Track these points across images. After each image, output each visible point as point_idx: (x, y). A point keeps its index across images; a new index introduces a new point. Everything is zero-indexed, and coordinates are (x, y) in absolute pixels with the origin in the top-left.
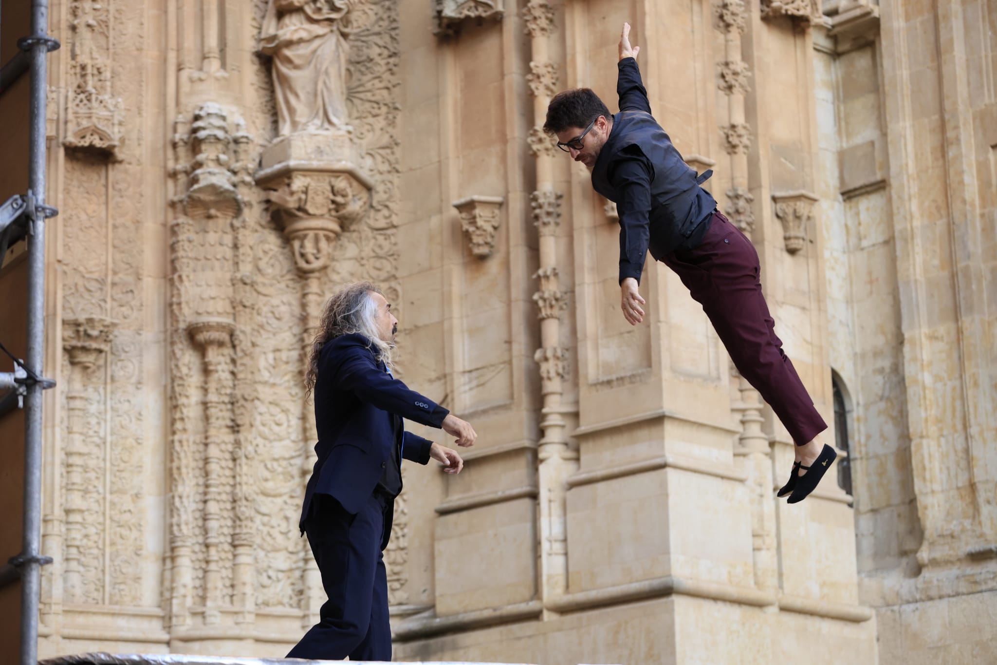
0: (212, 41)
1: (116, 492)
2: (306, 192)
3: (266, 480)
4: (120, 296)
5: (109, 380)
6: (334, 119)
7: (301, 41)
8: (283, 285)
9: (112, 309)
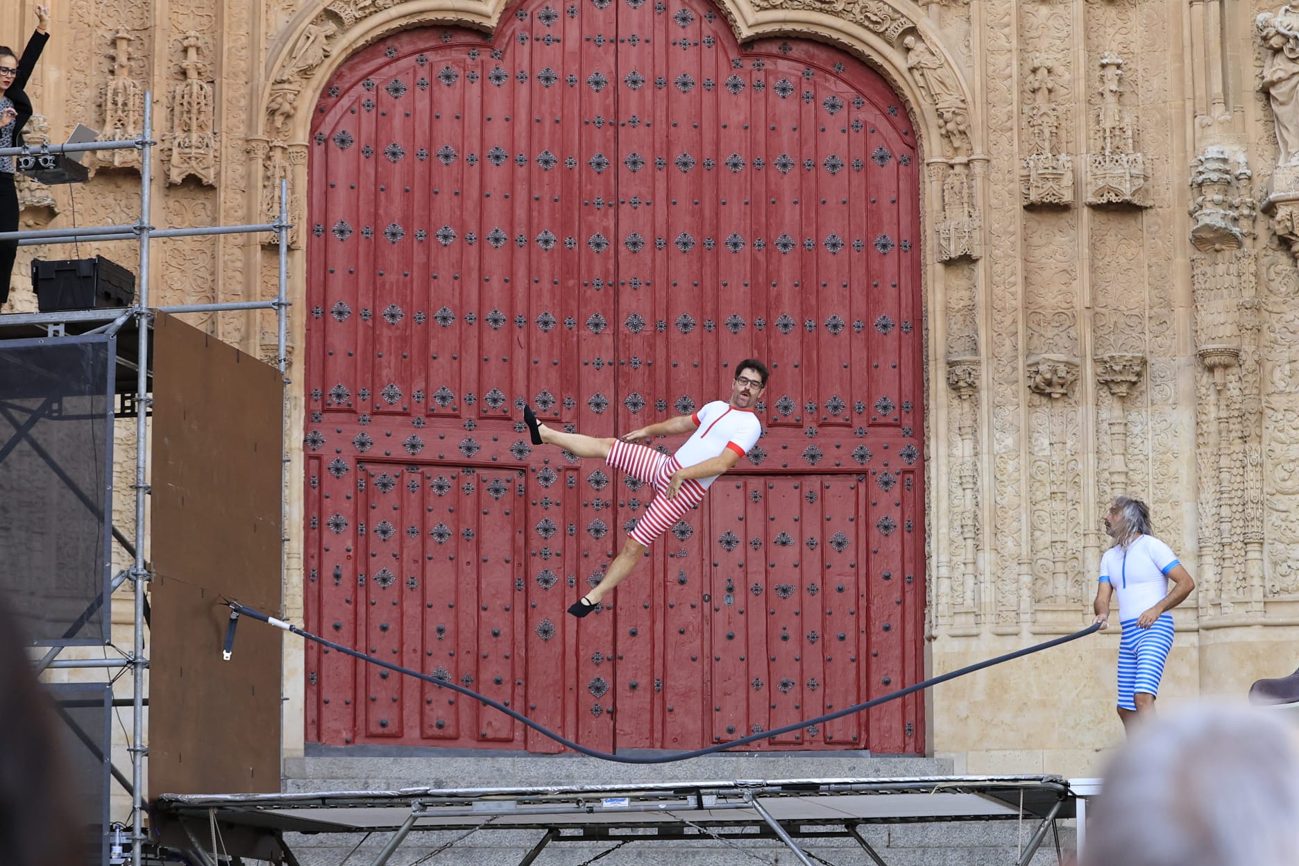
0: (1217, 89)
1: (1157, 502)
2: (1291, 220)
3: (1284, 480)
4: (1156, 328)
5: (1150, 404)
7: (1280, 80)
9: (1150, 340)
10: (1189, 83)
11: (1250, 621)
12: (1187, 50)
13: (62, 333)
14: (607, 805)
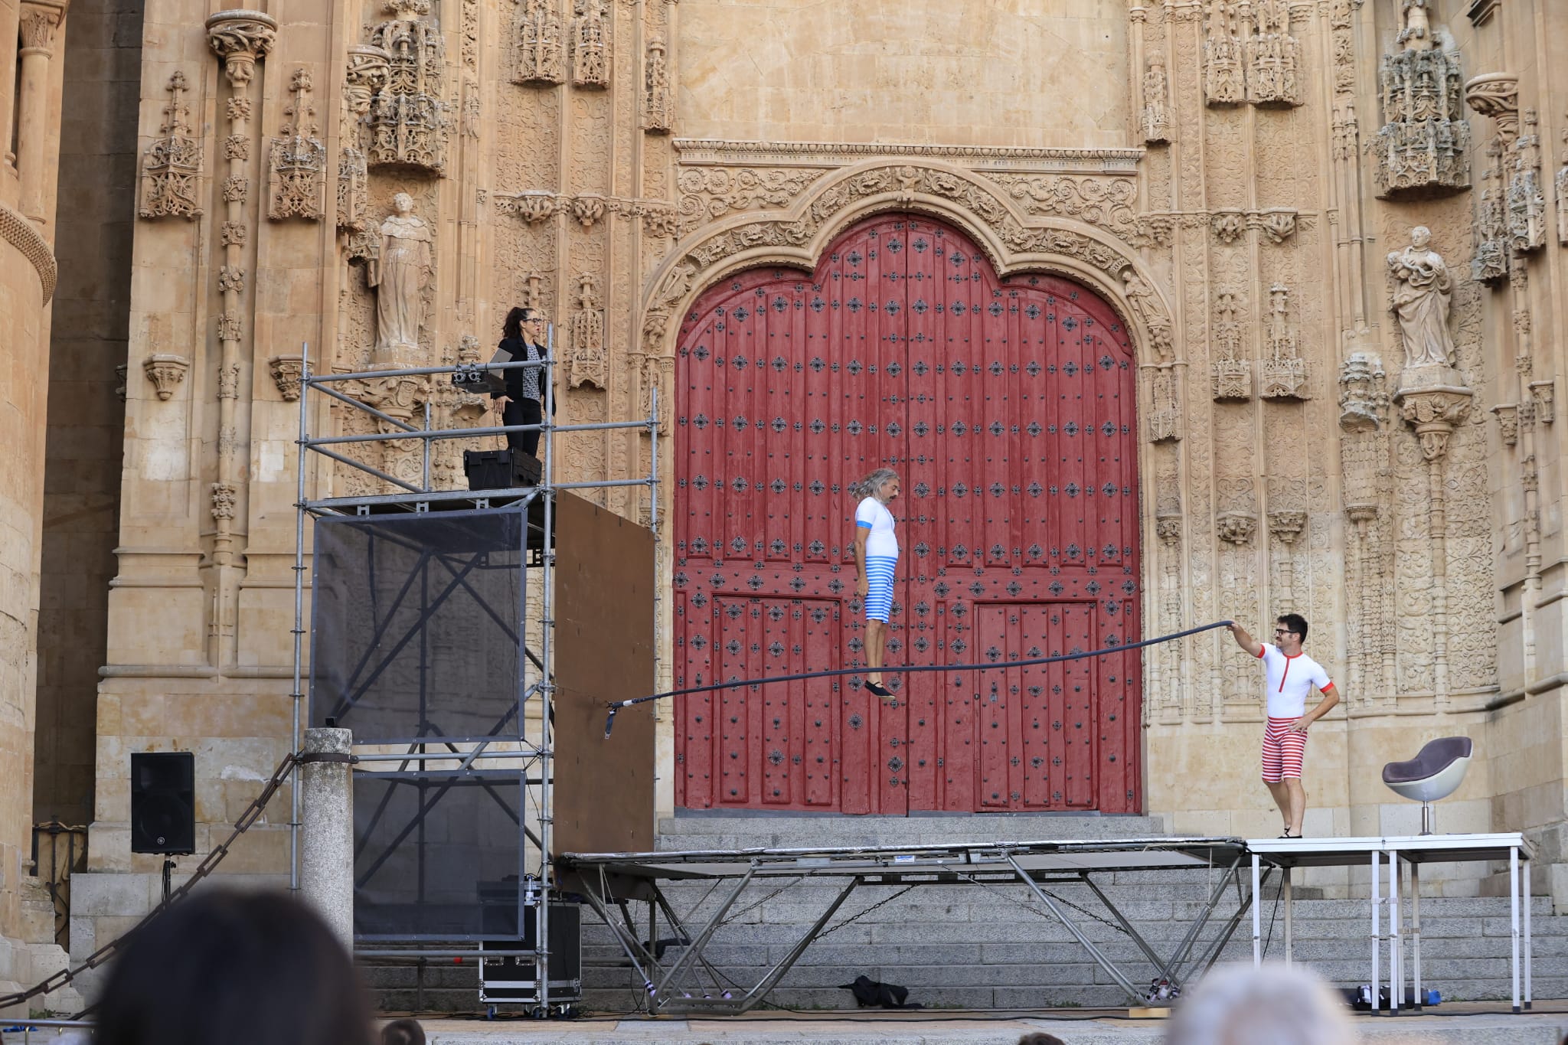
0: (1359, 309)
2: (1415, 408)
3: (1411, 605)
4: (1314, 490)
5: (1310, 548)
6: (1433, 354)
7: (1406, 303)
8: (1420, 469)
9: (1310, 500)
10: (1337, 305)
11: (1386, 712)
12: (1336, 281)
13: (487, 506)
14: (898, 860)
